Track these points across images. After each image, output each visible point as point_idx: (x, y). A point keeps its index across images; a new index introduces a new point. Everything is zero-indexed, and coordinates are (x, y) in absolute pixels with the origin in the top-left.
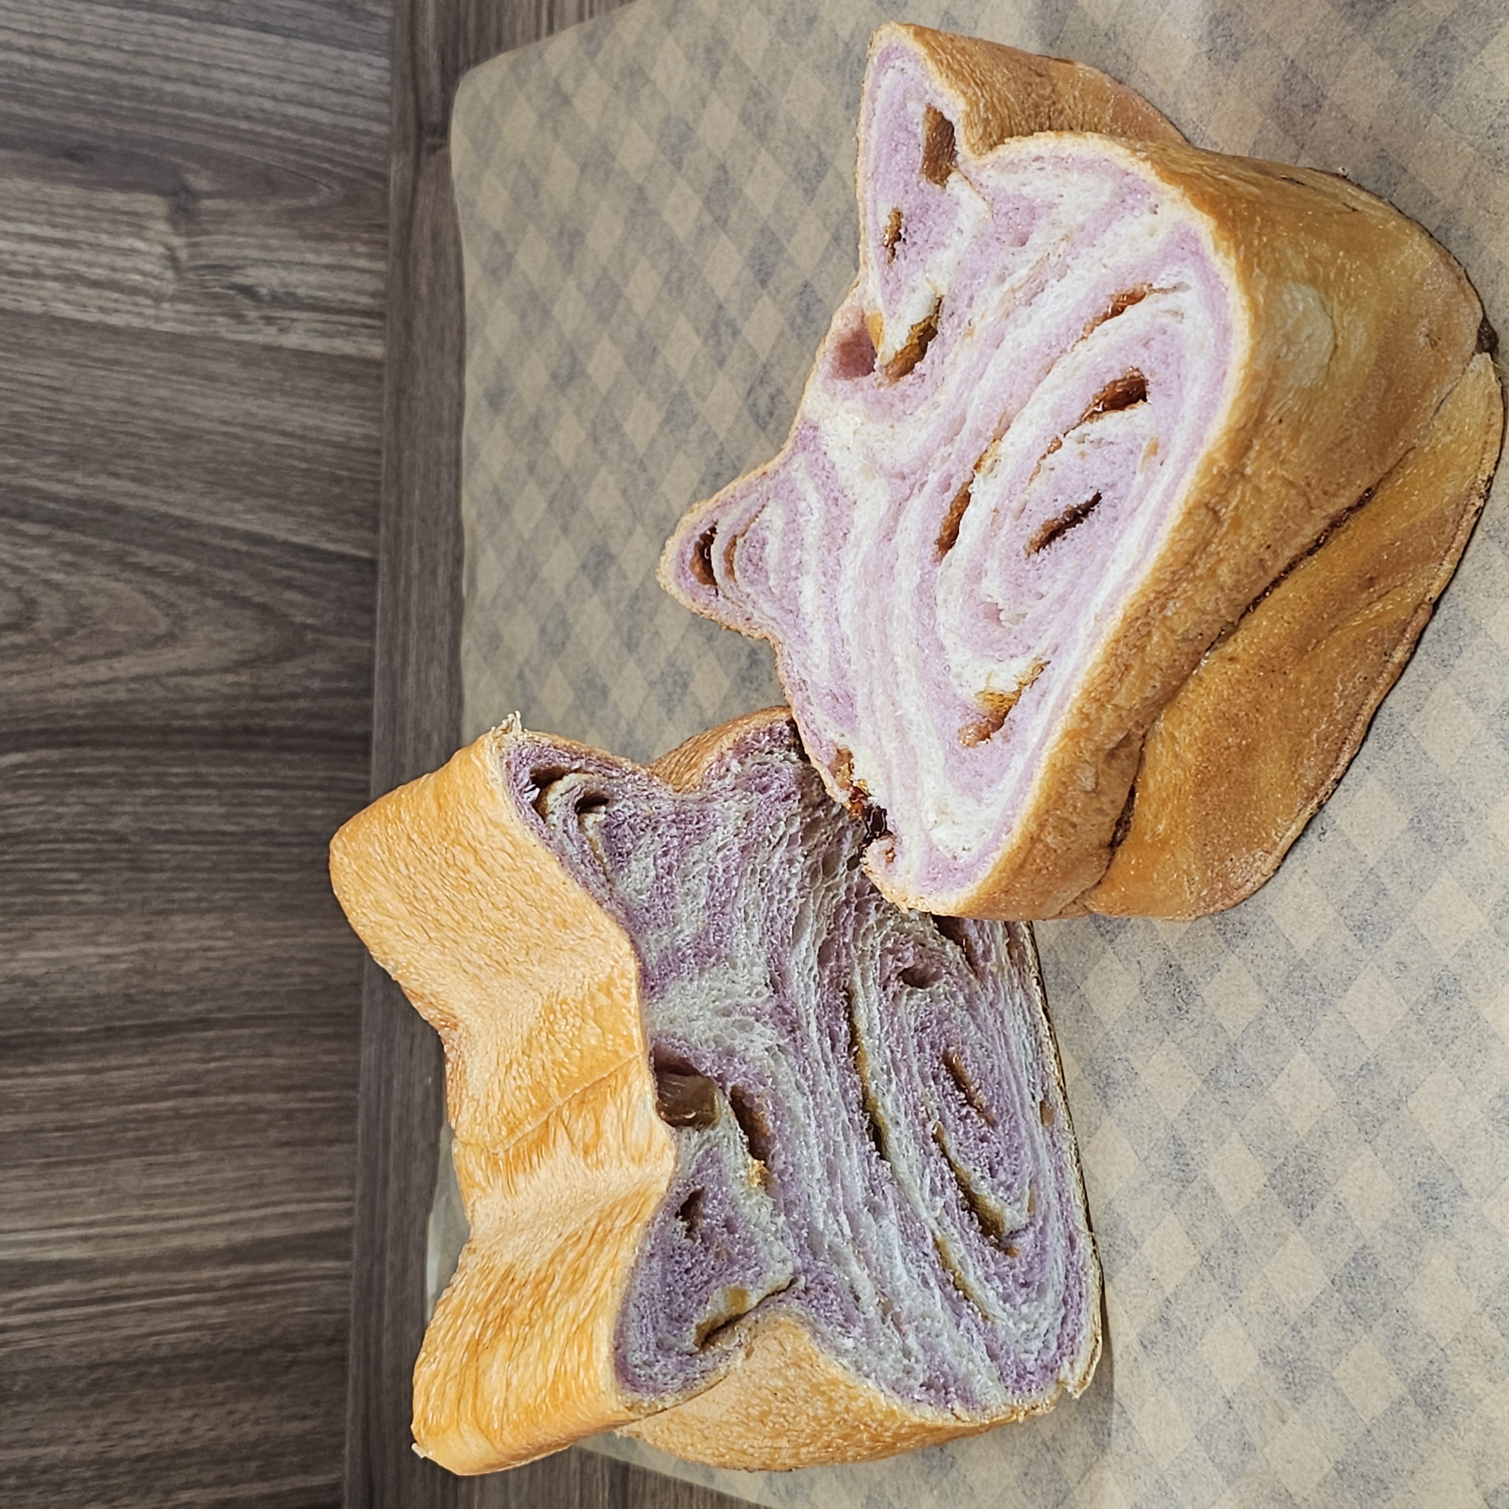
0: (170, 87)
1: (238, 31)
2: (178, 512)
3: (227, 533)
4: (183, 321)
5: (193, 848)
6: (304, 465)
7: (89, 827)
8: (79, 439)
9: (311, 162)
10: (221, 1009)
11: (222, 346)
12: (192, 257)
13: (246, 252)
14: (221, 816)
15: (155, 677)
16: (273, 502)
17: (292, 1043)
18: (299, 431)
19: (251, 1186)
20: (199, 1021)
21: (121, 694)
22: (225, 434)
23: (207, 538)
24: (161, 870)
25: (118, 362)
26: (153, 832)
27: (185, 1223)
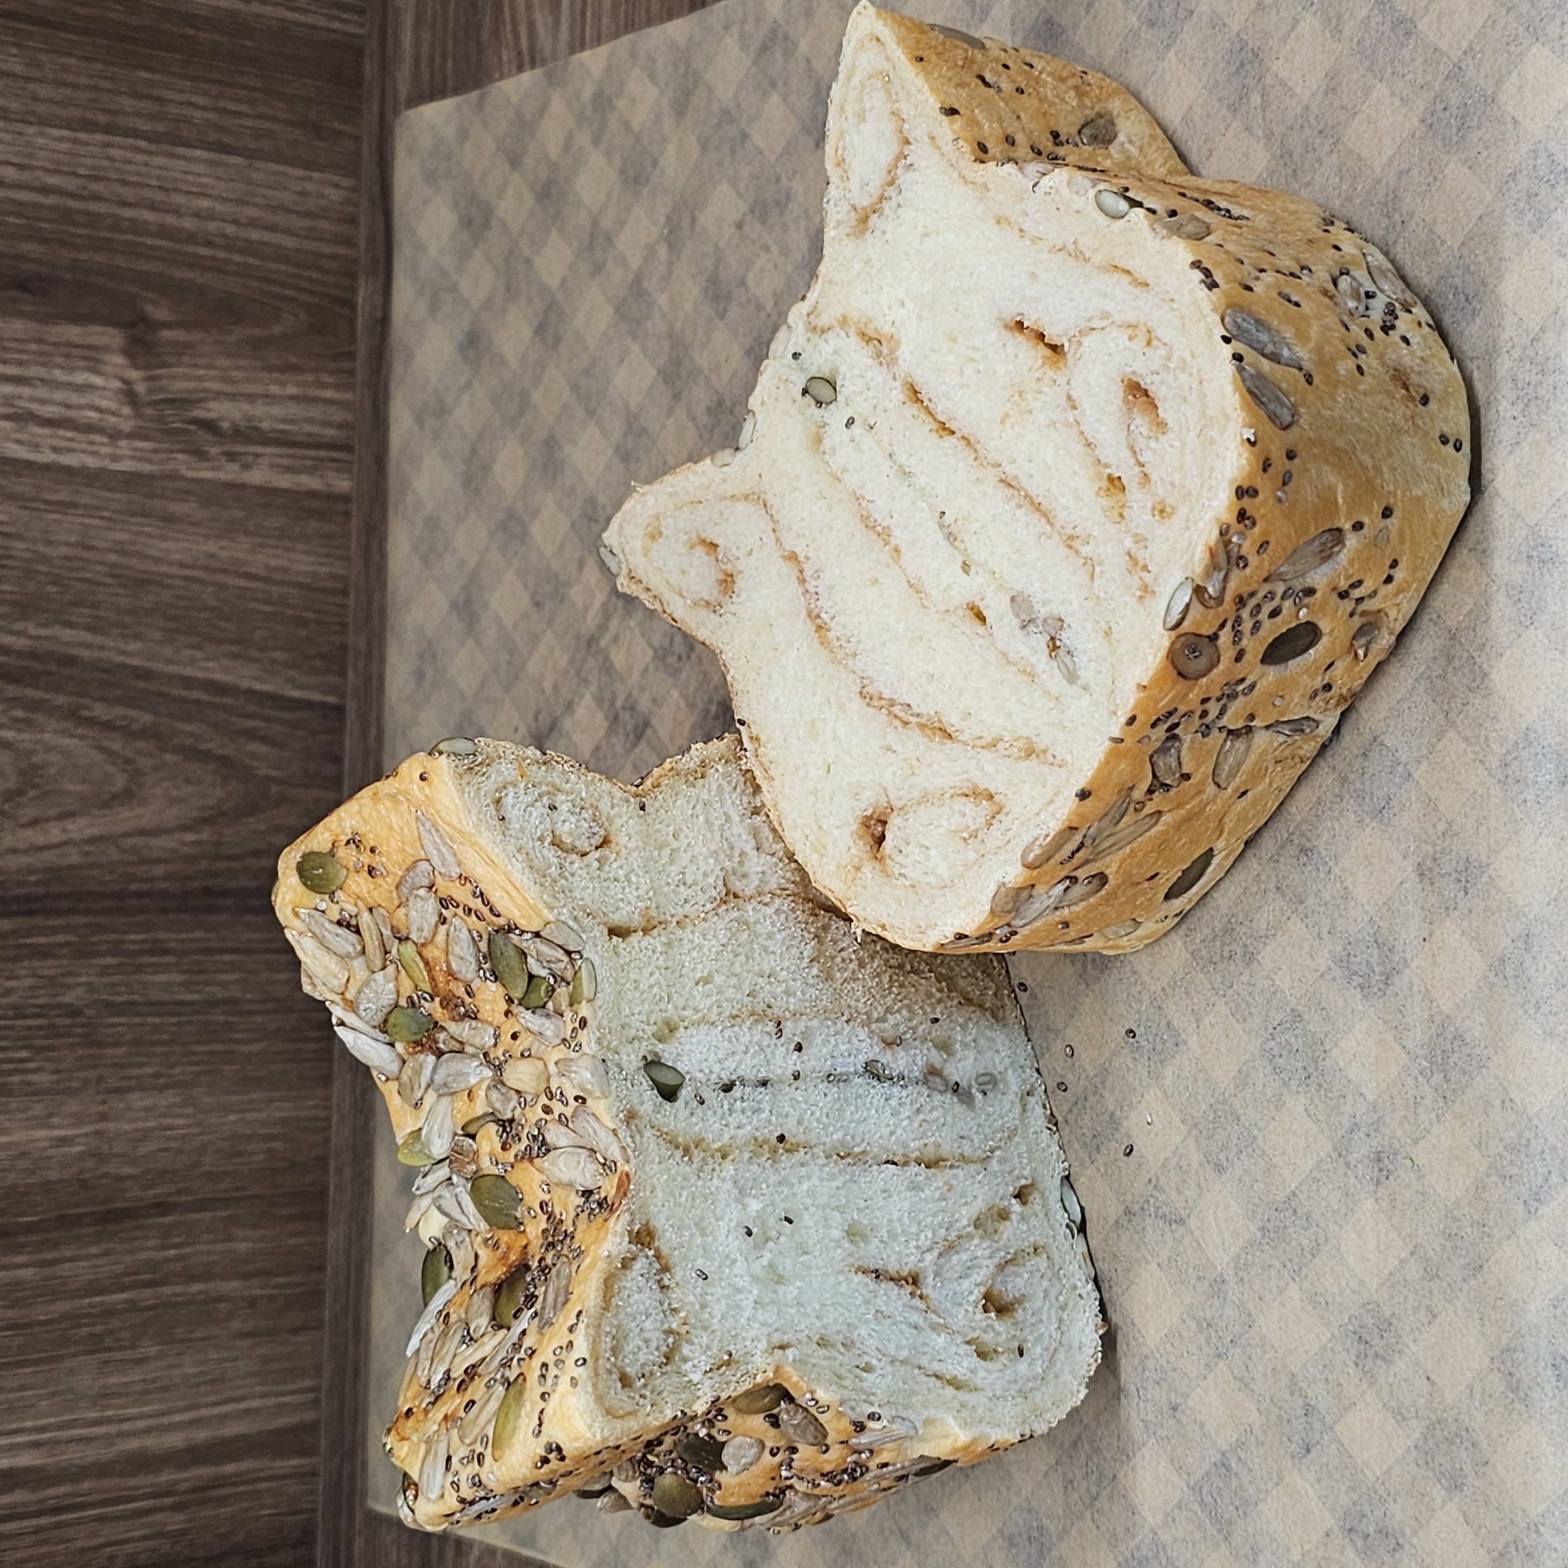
0: (128, 213)
1: (198, 153)
2: (135, 662)
3: (189, 682)
4: (140, 460)
5: (150, 1020)
6: (268, 609)
7: (41, 1001)
8: (31, 586)
9: (277, 289)
10: (179, 1192)
11: (182, 485)
12: (150, 391)
13: (207, 385)
14: (180, 984)
15: (111, 839)
16: (235, 649)
17: (254, 1226)
18: (263, 573)
19: (212, 1382)
20: (157, 1205)
21: (74, 857)
22: (185, 578)
23: (166, 689)
24: (117, 1044)
25: (74, 505)
26: (109, 1005)
27: (142, 1424)
